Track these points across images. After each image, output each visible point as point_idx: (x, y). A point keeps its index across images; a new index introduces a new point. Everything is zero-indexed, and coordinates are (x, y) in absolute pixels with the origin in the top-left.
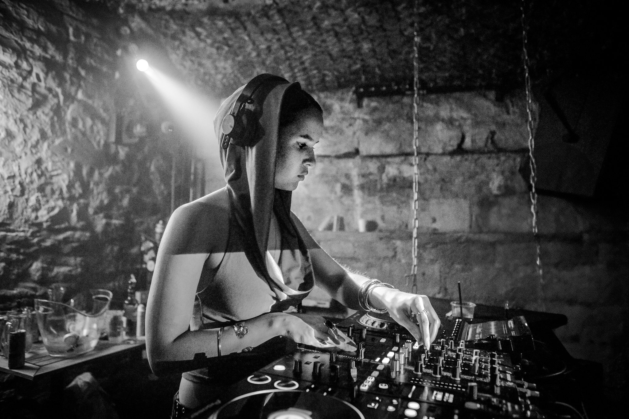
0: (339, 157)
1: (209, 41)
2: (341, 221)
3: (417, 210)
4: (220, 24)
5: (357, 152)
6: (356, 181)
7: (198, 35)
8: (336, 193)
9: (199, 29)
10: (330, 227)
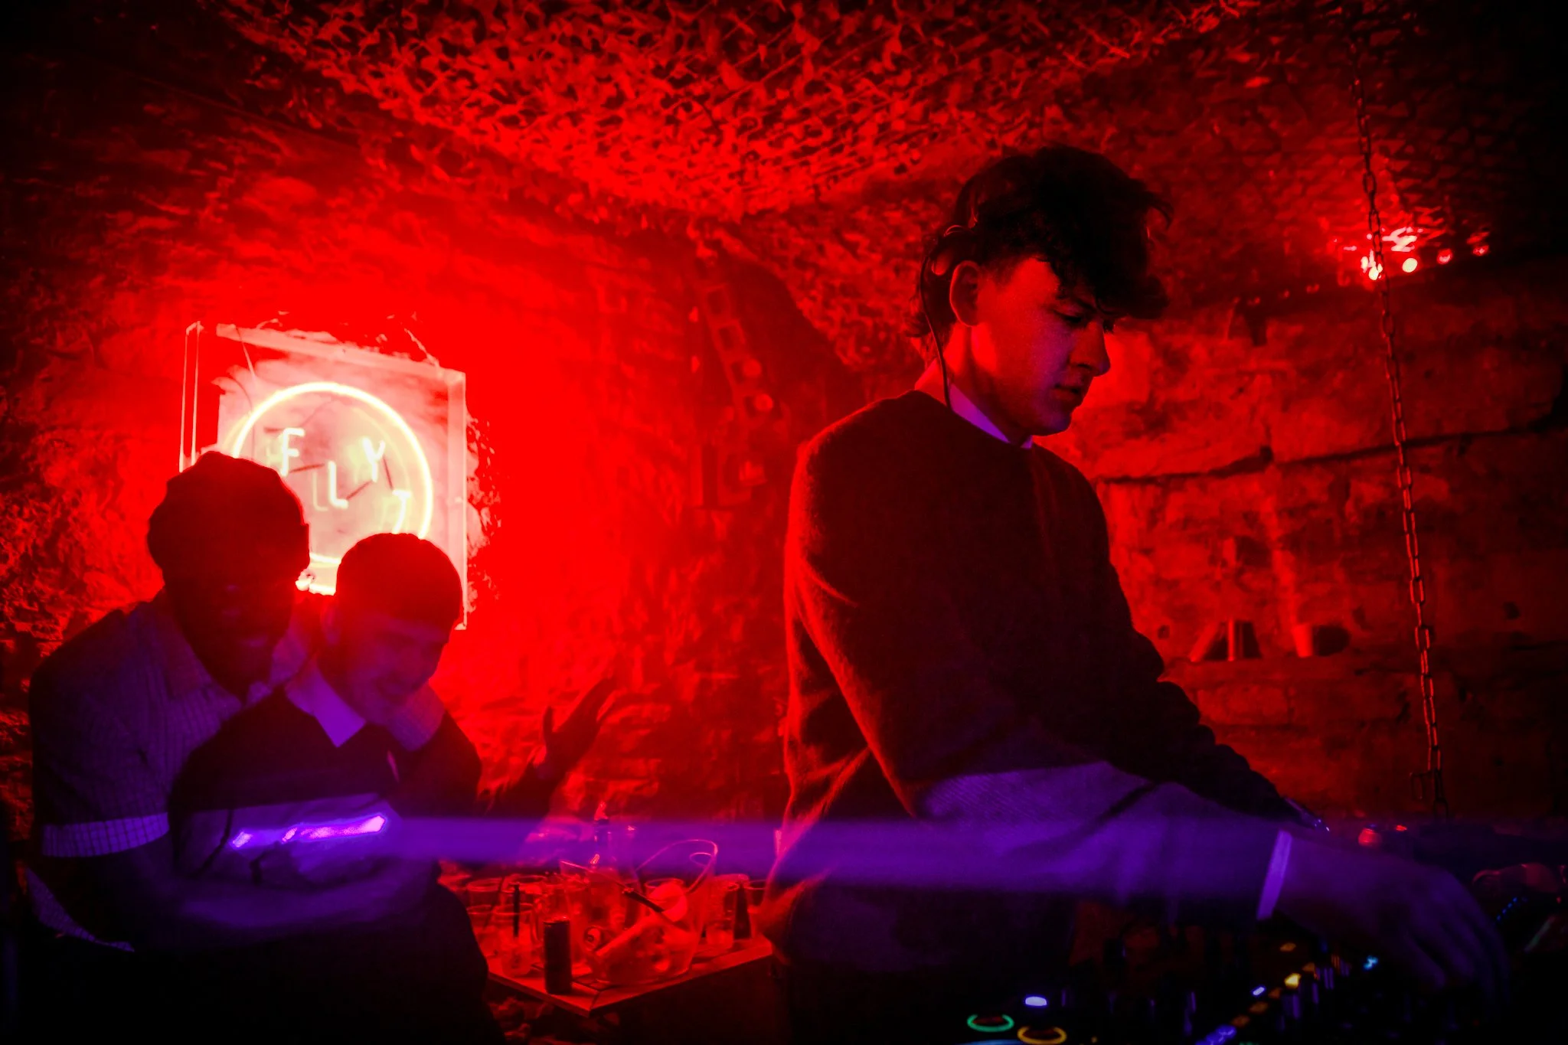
0: (1220, 473)
1: (877, 257)
2: (1246, 632)
3: (1422, 604)
4: (895, 216)
5: (1266, 455)
6: (1275, 529)
7: (852, 247)
8: (1225, 564)
9: (851, 237)
10: (1218, 651)
